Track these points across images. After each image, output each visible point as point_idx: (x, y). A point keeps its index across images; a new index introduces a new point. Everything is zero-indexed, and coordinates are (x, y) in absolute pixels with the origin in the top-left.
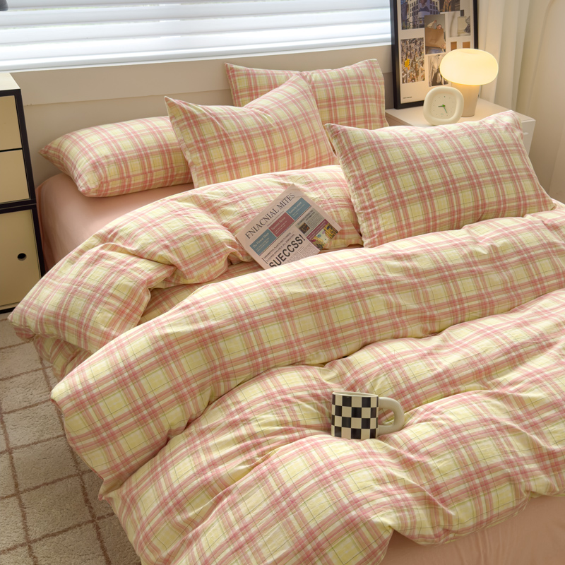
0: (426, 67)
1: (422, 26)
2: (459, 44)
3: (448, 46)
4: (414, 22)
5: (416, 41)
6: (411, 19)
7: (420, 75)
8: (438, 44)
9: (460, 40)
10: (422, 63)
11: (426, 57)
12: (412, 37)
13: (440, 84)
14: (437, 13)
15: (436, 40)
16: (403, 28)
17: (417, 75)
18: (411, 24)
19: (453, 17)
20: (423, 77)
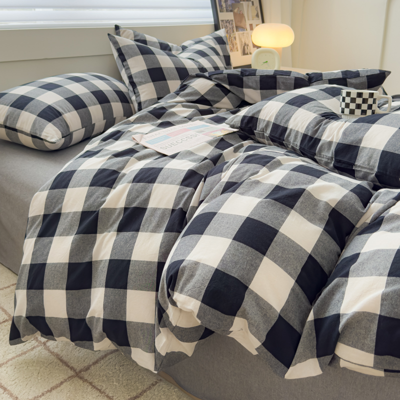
0: (238, 41)
1: (231, 11)
2: (254, 26)
3: (248, 27)
4: (226, 7)
5: (229, 22)
6: (224, 5)
7: (235, 47)
8: (242, 25)
9: (254, 22)
10: (235, 38)
11: (237, 34)
12: (227, 19)
13: (247, 54)
14: (239, 2)
15: (241, 22)
16: (220, 11)
17: (233, 47)
18: (225, 9)
19: (248, 6)
20: (237, 48)
